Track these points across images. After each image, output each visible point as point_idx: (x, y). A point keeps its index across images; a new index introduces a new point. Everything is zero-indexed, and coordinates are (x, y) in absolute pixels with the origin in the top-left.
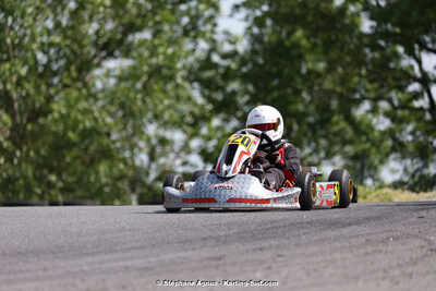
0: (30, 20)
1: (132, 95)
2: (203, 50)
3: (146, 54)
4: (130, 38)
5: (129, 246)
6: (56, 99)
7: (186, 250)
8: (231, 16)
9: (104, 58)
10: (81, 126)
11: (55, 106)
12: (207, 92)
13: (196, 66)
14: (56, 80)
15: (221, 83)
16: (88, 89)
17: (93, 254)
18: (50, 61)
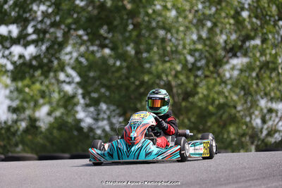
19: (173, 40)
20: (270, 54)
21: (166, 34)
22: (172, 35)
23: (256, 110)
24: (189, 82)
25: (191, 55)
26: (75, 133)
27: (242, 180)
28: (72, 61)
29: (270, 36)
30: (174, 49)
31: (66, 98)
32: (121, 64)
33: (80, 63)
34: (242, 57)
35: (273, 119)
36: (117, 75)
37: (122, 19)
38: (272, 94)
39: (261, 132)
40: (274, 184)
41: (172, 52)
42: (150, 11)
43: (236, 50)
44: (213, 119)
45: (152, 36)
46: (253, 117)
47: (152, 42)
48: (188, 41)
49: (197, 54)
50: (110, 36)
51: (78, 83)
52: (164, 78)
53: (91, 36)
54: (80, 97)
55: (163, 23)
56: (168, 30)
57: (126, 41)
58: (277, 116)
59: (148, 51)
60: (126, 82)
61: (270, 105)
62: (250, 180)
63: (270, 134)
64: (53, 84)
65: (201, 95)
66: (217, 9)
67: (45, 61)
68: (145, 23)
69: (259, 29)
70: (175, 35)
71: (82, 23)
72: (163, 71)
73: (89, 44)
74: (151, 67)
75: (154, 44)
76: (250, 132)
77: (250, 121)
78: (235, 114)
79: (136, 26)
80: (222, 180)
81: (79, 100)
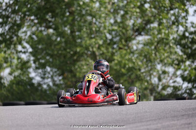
0: (103, 20)
1: (150, 51)
2: (181, 31)
3: (156, 33)
4: (148, 26)
5: (149, 119)
6: (116, 54)
7: (174, 121)
8: (193, 15)
9: (137, 36)
10: (127, 66)
11: (115, 58)
12: (183, 50)
13: (178, 38)
14: (115, 46)
15: (190, 45)
16: (130, 50)
17: (132, 123)
18: (113, 37)
19: (97, 23)
20: (165, 33)
21: (92, 19)
22: (96, 20)
23: (155, 71)
24: (108, 52)
25: (110, 34)
26: (29, 87)
27: (144, 120)
28: (27, 37)
29: (164, 21)
30: (97, 29)
31: (22, 62)
32: (60, 40)
33: (32, 38)
34: (144, 35)
35: (166, 78)
36: (58, 47)
37: (61, 8)
38: (166, 61)
39: (158, 87)
40: (167, 123)
41: (96, 32)
42: (81, 3)
43: (141, 30)
44: (125, 78)
45: (83, 20)
46: (152, 76)
47: (82, 24)
48: (107, 24)
49: (113, 33)
50: (53, 20)
51: (30, 53)
52: (91, 49)
53: (39, 20)
54: (32, 62)
55: (90, 11)
56: (94, 16)
57: (64, 24)
58: (169, 76)
59: (80, 31)
60: (64, 52)
61: (163, 68)
62: (150, 120)
63: (164, 88)
64: (13, 53)
65: (116, 62)
66: (128, 2)
67: (8, 37)
68: (77, 12)
69: (157, 16)
70: (98, 20)
71: (34, 11)
72: (90, 45)
73: (38, 25)
74: (81, 42)
75: (84, 26)
76: (150, 87)
77: (150, 80)
78: (140, 75)
79: (71, 13)
80: (131, 120)
81: (31, 64)
